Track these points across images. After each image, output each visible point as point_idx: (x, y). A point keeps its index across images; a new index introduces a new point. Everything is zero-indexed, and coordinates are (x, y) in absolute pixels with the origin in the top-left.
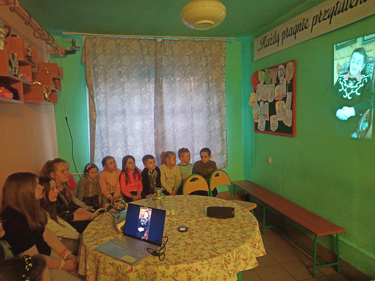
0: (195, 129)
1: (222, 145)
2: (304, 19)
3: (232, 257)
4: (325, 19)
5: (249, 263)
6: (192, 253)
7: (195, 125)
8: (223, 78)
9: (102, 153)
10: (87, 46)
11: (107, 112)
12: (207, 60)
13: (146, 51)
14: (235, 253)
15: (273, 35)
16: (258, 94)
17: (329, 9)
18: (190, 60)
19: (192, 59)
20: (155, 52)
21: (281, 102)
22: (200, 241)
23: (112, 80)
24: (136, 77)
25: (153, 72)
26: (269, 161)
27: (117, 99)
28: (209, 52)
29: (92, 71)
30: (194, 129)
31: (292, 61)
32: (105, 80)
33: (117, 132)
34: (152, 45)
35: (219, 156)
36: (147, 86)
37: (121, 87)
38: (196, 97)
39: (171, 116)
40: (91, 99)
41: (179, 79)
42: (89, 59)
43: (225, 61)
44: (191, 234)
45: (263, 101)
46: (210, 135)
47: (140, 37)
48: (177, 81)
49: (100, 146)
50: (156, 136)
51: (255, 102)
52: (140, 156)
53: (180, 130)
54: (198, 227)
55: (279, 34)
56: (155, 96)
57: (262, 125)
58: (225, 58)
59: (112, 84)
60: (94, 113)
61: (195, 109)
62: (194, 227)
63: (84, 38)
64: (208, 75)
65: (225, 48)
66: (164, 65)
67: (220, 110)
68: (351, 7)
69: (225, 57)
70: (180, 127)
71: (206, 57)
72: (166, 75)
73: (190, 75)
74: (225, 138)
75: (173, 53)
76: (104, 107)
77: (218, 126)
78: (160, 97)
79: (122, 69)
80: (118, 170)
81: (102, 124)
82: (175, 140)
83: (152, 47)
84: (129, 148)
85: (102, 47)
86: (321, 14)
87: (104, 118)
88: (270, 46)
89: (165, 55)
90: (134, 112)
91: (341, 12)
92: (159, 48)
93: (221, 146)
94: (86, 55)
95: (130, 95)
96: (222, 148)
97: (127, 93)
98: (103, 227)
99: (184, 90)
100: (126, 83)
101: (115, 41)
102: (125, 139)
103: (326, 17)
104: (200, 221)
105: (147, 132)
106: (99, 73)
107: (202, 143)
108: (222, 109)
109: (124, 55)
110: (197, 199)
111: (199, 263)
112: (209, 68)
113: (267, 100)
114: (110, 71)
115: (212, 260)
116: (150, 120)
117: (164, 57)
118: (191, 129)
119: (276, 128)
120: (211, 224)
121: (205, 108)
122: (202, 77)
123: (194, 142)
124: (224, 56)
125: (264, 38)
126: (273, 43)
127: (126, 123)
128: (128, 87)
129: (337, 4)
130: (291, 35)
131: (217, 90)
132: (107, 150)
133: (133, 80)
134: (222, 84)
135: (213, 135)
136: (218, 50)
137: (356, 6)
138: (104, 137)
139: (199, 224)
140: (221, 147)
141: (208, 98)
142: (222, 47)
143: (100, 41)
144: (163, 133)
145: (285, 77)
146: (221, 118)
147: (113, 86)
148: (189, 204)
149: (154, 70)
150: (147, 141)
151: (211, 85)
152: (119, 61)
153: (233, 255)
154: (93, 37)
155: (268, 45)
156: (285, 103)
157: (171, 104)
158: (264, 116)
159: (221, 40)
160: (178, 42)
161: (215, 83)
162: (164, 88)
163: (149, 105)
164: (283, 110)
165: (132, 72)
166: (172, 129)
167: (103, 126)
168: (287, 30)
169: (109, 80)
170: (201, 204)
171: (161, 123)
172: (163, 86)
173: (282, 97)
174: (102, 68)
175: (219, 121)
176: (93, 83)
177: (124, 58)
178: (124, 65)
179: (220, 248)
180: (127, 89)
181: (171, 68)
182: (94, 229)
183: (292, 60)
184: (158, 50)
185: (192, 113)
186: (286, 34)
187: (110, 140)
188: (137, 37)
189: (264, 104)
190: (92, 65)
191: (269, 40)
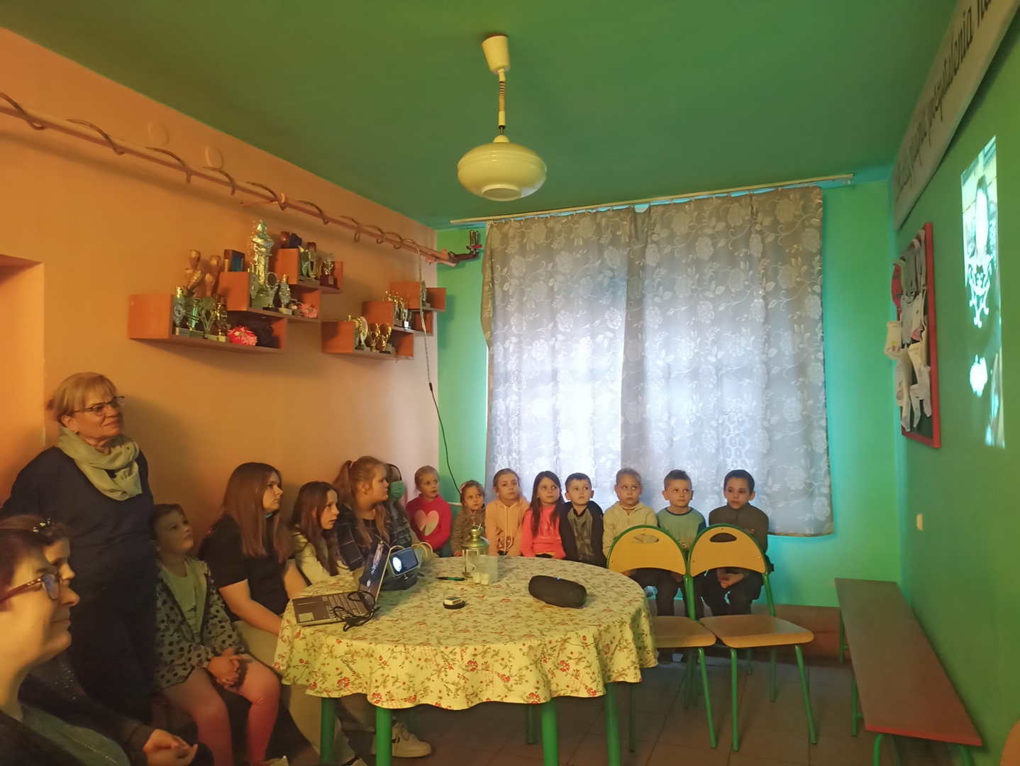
0: (728, 420)
1: (808, 468)
4: (937, 109)
7: (728, 410)
8: (813, 284)
11: (521, 374)
12: (763, 241)
13: (608, 238)
16: (902, 322)
18: (714, 247)
19: (721, 244)
20: (630, 238)
23: (534, 307)
24: (585, 298)
25: (622, 283)
26: (918, 525)
27: (543, 347)
28: (767, 221)
29: (498, 290)
30: (725, 421)
32: (521, 307)
33: (539, 418)
34: (626, 223)
36: (607, 316)
37: (552, 321)
38: (733, 336)
39: (663, 384)
41: (687, 295)
43: (820, 238)
46: (770, 439)
47: (597, 208)
48: (680, 301)
50: (625, 434)
51: (899, 349)
53: (687, 422)
56: (626, 337)
58: (819, 232)
59: (534, 314)
61: (728, 369)
64: (765, 279)
65: (819, 205)
66: (650, 265)
67: (801, 369)
69: (819, 229)
70: (685, 413)
71: (761, 233)
72: (653, 287)
73: (714, 283)
74: (822, 451)
75: (672, 234)
76: (515, 364)
77: (794, 415)
78: (636, 340)
79: (555, 281)
80: (523, 502)
81: (511, 400)
85: (519, 240)
87: (515, 387)
89: (653, 242)
90: (578, 375)
92: (639, 227)
93: (802, 470)
95: (569, 337)
96: (808, 478)
97: (563, 334)
99: (697, 320)
100: (563, 312)
101: (545, 224)
102: (556, 435)
104: (509, 601)
105: (604, 423)
106: (511, 293)
108: (810, 369)
109: (561, 250)
112: (770, 261)
114: (532, 287)
116: (610, 395)
117: (649, 246)
118: (714, 419)
121: (758, 366)
123: (726, 456)
124: (816, 225)
127: (557, 399)
128: (565, 321)
131: (793, 317)
133: (578, 304)
134: (806, 301)
135: (778, 437)
136: (797, 213)
140: (804, 475)
141: (766, 339)
142: (810, 204)
143: (516, 228)
144: (641, 426)
145: (921, 272)
147: (535, 319)
149: (626, 279)
150: (603, 443)
151: (772, 305)
152: (551, 265)
154: (504, 221)
157: (664, 356)
159: (806, 185)
160: (686, 206)
161: (785, 300)
162: (646, 319)
163: (609, 360)
165: (577, 286)
166: (665, 418)
169: (528, 306)
171: (637, 402)
172: (647, 312)
174: (516, 282)
175: (799, 402)
177: (561, 259)
178: (560, 273)
180: (563, 324)
181: (665, 271)
185: (720, 379)
187: (524, 435)
188: (592, 209)
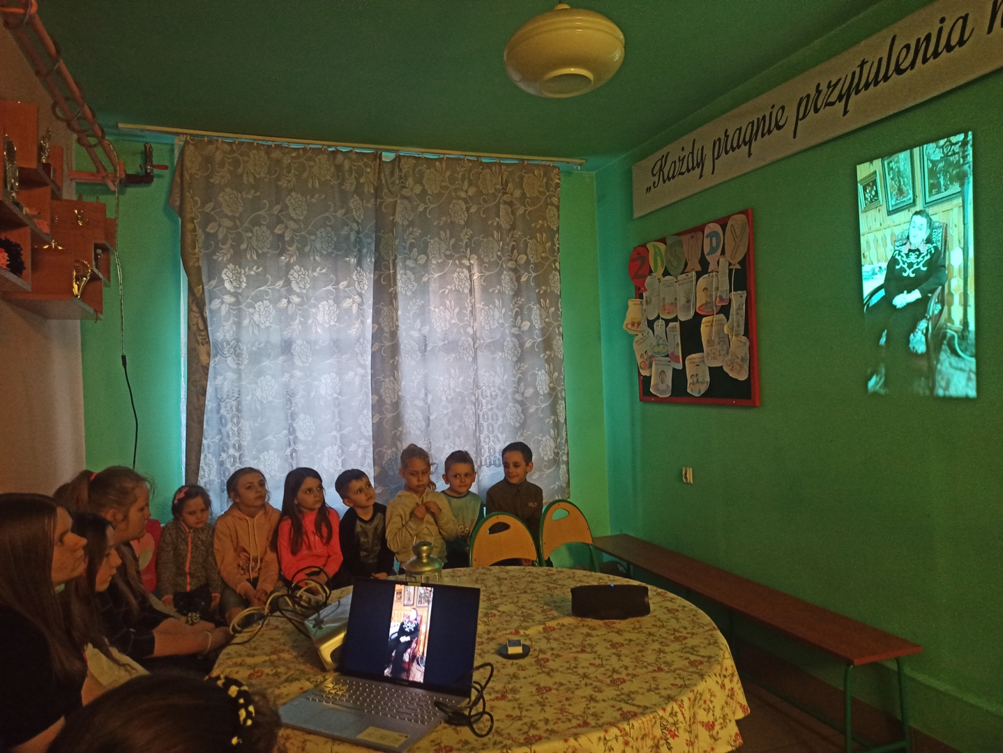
0: (482, 395)
1: (555, 439)
2: (773, 107)
3: (680, 716)
4: (832, 104)
5: (720, 736)
6: (566, 712)
7: (482, 385)
8: (555, 261)
9: (221, 464)
10: (187, 164)
11: (241, 345)
12: (513, 213)
13: (352, 184)
14: (686, 704)
15: (688, 149)
16: (647, 301)
17: (840, 79)
18: (468, 212)
19: (473, 210)
20: (376, 189)
21: (716, 317)
22: (575, 679)
23: (255, 258)
24: (325, 253)
25: (369, 240)
26: (686, 478)
27: (269, 311)
28: (518, 193)
29: (199, 231)
30: (480, 396)
31: (744, 212)
32: (238, 258)
33: (265, 402)
34: (369, 170)
35: (549, 468)
36: (354, 277)
37: (280, 278)
38: (486, 308)
39: (419, 358)
40: (195, 308)
41: (440, 261)
42: (192, 197)
43: (558, 217)
44: (541, 663)
45: (662, 319)
46: (524, 411)
47: (337, 146)
48: (433, 266)
49: (213, 442)
50: (377, 415)
51: (639, 324)
52: (332, 471)
53: (444, 398)
54: (554, 644)
55: (703, 148)
56: (374, 303)
57: (662, 383)
58: (558, 211)
59: (255, 268)
60: (202, 349)
61: (482, 341)
62: (543, 644)
63: (178, 142)
64: (515, 251)
65: (558, 185)
66: (401, 223)
67: (547, 344)
68: (899, 71)
69: (558, 208)
70: (442, 389)
71: (510, 204)
72: (404, 248)
73: (469, 250)
74: (562, 421)
75: (424, 191)
76: (231, 332)
77: (544, 388)
78: (391, 307)
79: (286, 227)
80: (270, 512)
81: (225, 379)
82: (428, 425)
83: (368, 173)
84: (300, 447)
85: (231, 168)
86: (819, 92)
87: (230, 361)
88: (679, 179)
89: (403, 197)
90: (317, 347)
91: (872, 86)
92: (388, 177)
93: (552, 440)
94: (186, 186)
95: (305, 299)
96: (556, 448)
97: (298, 295)
98: (267, 658)
99: (454, 289)
100: (297, 267)
101: (268, 153)
102: (290, 421)
103: (833, 98)
104: (554, 629)
105: (354, 404)
106: (220, 237)
107: (502, 433)
108: (555, 342)
109: (291, 191)
110: (523, 574)
111: (595, 736)
112: (519, 233)
113: (675, 316)
114: (252, 232)
115: (631, 725)
116: (360, 371)
117: (399, 201)
118: (473, 393)
119: (704, 388)
120: (588, 635)
121: (508, 339)
122: (499, 258)
123: (481, 432)
124: (557, 204)
125: (661, 159)
126: (688, 170)
127: (292, 376)
128: (300, 279)
129: (861, 67)
130: (739, 146)
131: (539, 291)
132: (237, 455)
133: (315, 259)
134: (551, 277)
135: (532, 410)
136: (541, 189)
137: (911, 69)
138: (229, 416)
139: (555, 635)
140: (553, 445)
141: (517, 312)
142: (551, 182)
143: (225, 152)
144: (396, 405)
145: (723, 253)
146: (552, 366)
147: (257, 274)
148: (504, 588)
149: (374, 236)
150: (350, 428)
151: (523, 279)
152: (278, 207)
153: (683, 710)
154: (206, 139)
155: (673, 177)
156: (728, 320)
157: (419, 327)
158: (668, 359)
159: (548, 163)
160: (437, 163)
161: (534, 274)
162: (399, 284)
163: (358, 329)
164: (722, 339)
165: (313, 237)
166: (422, 395)
167: (226, 387)
168: (727, 136)
169: (248, 257)
170: (539, 587)
171: (392, 378)
172: (399, 277)
173: (716, 306)
174: (228, 223)
175: (547, 374)
176: (203, 264)
177: (292, 201)
178: (291, 219)
179: (642, 694)
180: (297, 283)
181: (420, 231)
182: (241, 665)
183: (742, 208)
184: (384, 182)
185: (476, 353)
186: (723, 146)
187: (246, 425)
188: (330, 146)
189: (666, 326)
190: (199, 214)
191: (675, 162)
